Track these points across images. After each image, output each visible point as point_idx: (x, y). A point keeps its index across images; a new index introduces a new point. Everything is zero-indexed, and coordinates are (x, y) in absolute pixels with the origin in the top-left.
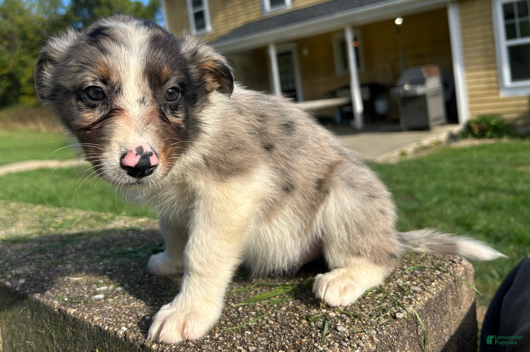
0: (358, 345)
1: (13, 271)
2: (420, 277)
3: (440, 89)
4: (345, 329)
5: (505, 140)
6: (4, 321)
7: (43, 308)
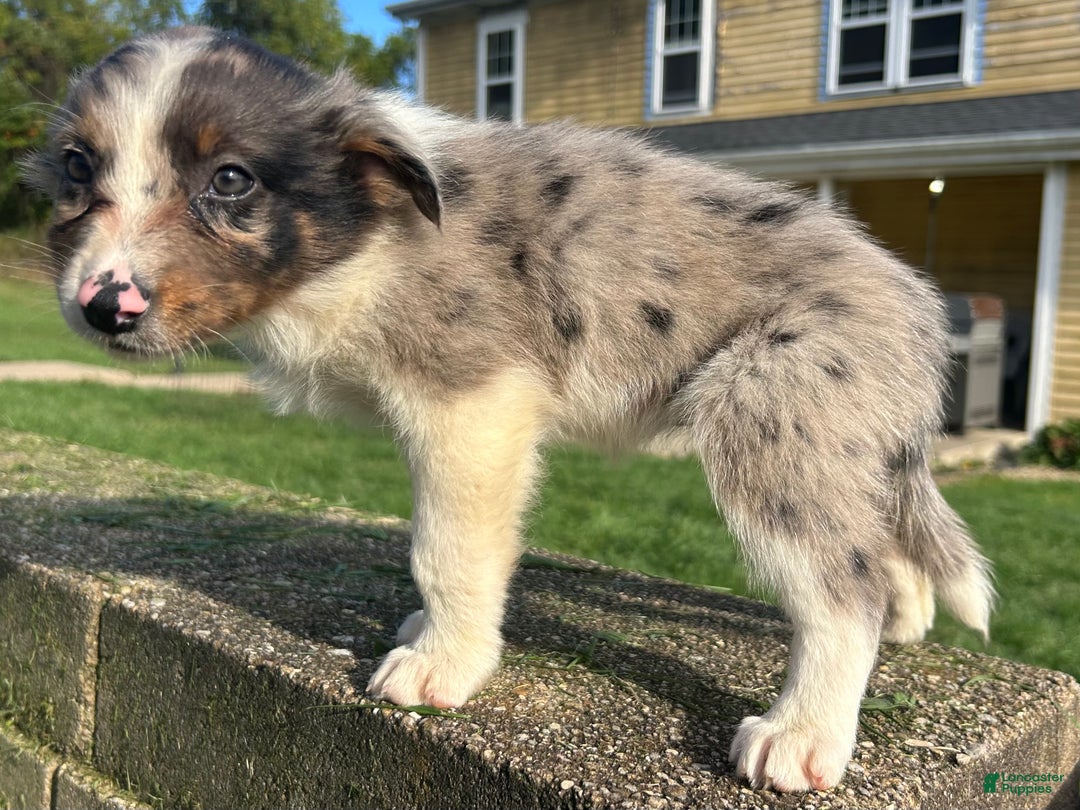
0: (892, 797)
2: (994, 699)
3: (1000, 348)
4: (862, 769)
6: (107, 681)
7: (218, 660)
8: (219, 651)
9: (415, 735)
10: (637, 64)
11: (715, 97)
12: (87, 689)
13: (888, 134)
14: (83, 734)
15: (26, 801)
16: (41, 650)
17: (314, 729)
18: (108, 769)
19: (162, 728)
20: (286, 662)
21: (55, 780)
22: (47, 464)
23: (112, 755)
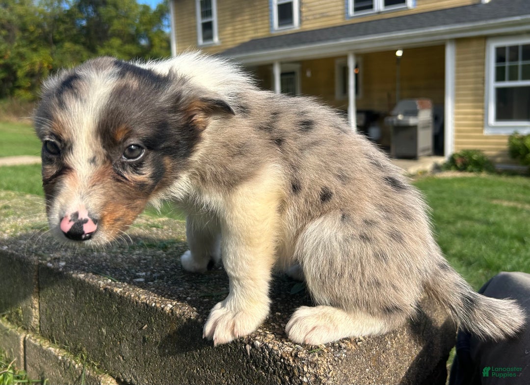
1: (52, 255)
3: (431, 121)
5: (484, 175)
6: (43, 298)
7: (88, 287)
8: (88, 283)
9: (170, 314)
10: (266, 9)
11: (301, 21)
12: (35, 302)
13: (376, 32)
14: (35, 321)
15: (14, 351)
16: (15, 287)
17: (129, 314)
18: (46, 335)
19: (67, 317)
20: (116, 286)
21: (25, 341)
22: (16, 204)
23: (48, 329)
